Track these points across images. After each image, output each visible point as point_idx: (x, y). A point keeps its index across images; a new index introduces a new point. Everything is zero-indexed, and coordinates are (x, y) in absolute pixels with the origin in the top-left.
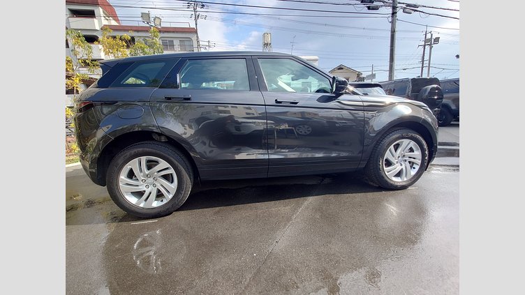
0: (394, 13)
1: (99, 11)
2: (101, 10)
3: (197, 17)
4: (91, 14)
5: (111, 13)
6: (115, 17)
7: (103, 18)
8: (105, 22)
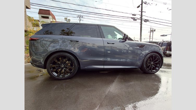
0: (141, 22)
1: (50, 17)
2: (51, 17)
3: (80, 20)
4: (48, 18)
5: (54, 18)
6: (55, 19)
7: (51, 19)
8: (52, 20)
